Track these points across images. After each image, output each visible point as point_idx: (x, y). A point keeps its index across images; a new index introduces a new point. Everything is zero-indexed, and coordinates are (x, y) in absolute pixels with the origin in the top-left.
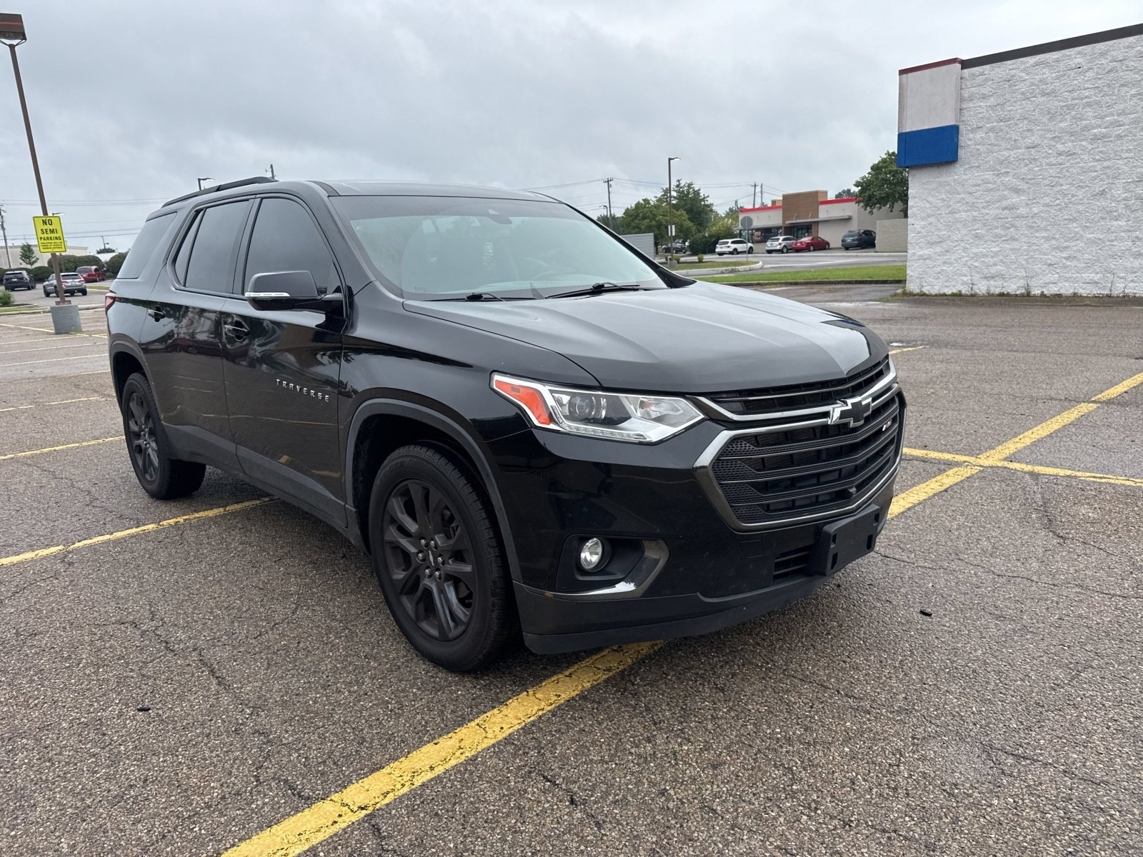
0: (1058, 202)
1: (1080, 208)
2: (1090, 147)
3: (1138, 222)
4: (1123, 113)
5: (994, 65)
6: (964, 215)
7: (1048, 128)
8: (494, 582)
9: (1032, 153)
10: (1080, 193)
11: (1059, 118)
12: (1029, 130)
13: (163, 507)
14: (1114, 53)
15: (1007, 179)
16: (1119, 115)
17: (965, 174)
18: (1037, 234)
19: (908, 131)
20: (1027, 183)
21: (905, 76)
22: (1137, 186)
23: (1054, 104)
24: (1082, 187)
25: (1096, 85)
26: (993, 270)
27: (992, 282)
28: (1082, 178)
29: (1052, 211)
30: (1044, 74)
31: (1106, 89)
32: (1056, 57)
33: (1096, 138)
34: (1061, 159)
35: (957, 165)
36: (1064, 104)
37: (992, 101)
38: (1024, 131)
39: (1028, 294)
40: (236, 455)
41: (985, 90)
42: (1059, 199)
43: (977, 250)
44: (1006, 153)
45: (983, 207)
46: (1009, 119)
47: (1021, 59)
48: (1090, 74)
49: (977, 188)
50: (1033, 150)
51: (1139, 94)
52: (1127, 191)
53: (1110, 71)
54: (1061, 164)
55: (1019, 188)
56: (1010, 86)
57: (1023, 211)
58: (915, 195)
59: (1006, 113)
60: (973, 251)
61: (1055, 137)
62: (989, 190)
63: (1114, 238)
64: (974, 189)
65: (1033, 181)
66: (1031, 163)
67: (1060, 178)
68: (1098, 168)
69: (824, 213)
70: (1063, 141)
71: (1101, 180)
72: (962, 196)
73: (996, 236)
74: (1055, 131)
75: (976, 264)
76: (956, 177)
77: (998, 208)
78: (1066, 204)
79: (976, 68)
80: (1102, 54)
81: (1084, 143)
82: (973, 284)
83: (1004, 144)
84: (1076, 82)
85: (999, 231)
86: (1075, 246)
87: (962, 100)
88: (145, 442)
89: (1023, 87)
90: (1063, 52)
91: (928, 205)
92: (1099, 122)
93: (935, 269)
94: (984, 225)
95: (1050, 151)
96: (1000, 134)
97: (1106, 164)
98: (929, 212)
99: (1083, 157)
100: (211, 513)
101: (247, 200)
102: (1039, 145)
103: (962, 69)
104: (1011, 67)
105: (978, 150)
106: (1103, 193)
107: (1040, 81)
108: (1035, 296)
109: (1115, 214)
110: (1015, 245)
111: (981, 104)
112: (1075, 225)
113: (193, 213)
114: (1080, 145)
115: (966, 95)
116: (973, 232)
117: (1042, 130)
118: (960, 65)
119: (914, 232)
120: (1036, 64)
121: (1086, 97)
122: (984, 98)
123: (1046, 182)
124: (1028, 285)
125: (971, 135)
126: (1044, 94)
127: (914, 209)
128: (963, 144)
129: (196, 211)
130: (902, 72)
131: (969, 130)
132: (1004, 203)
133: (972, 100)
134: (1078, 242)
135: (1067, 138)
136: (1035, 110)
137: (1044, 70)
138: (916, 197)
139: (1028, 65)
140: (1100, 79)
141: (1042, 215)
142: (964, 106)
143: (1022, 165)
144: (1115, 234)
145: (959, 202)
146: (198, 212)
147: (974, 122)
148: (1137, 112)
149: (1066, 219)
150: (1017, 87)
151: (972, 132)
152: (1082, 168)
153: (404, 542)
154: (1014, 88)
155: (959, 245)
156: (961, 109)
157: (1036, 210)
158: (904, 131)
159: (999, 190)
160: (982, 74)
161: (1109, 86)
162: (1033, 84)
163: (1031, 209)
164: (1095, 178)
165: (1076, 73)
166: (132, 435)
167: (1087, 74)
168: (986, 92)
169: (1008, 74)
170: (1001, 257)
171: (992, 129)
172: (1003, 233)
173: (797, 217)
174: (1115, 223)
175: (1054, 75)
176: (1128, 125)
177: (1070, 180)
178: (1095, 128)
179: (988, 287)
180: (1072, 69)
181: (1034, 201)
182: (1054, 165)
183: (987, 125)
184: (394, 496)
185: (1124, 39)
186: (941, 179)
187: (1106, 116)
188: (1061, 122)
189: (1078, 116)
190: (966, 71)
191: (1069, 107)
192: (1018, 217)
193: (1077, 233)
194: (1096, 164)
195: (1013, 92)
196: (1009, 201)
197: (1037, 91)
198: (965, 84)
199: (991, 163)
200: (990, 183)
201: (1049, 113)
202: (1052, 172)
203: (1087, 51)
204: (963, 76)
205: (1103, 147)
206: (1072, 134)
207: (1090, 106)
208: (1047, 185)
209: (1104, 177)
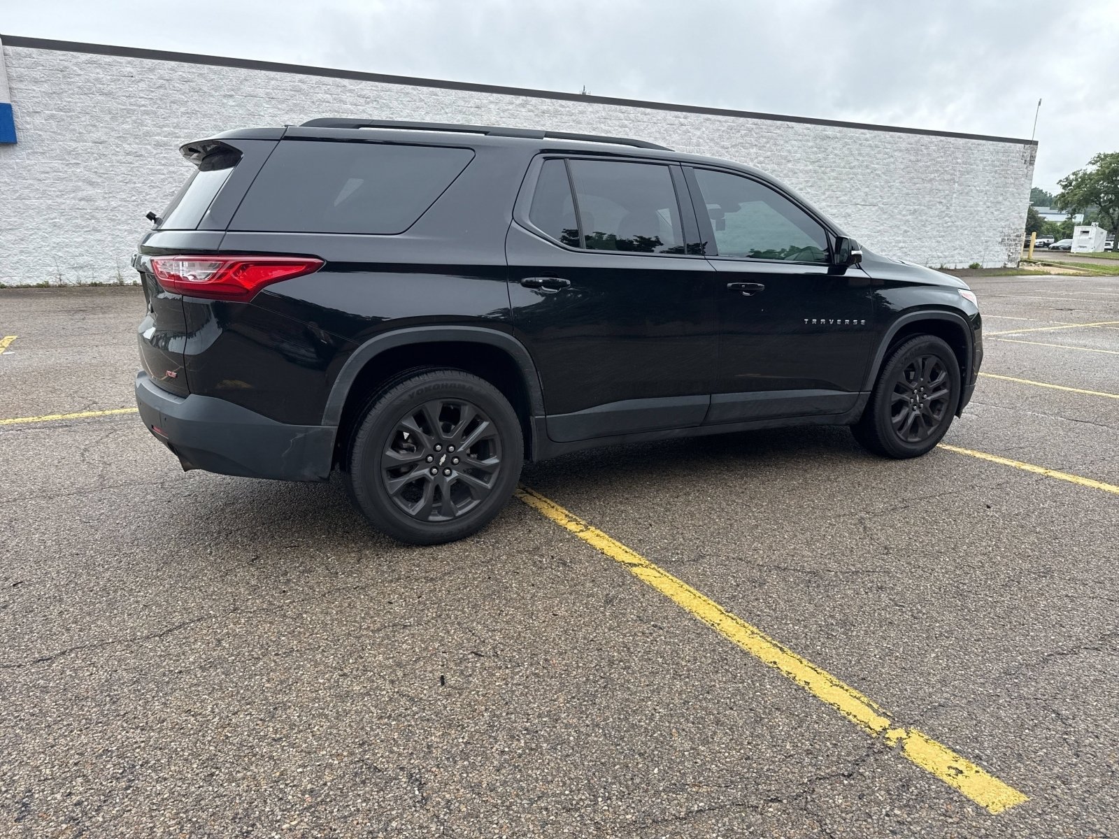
0: (134, 198)
2: (155, 152)
5: (41, 50)
6: (36, 202)
7: (111, 126)
9: (101, 148)
11: (120, 119)
12: (92, 126)
14: (162, 72)
15: (79, 170)
17: (28, 159)
18: (119, 227)
20: (100, 177)
23: (113, 105)
24: (154, 187)
25: (150, 97)
26: (81, 260)
27: (81, 272)
28: (152, 178)
29: (130, 205)
30: (98, 73)
31: (158, 102)
32: (108, 60)
33: (158, 145)
34: (129, 158)
35: (17, 148)
36: (123, 107)
37: (46, 87)
38: (87, 125)
39: (122, 284)
41: (37, 74)
42: (134, 195)
43: (58, 240)
44: (74, 145)
45: (57, 196)
46: (70, 110)
47: (72, 53)
48: (142, 85)
49: (47, 175)
50: (101, 147)
53: (160, 87)
54: (131, 163)
55: (93, 180)
56: (64, 77)
57: (102, 204)
59: (65, 103)
60: (54, 240)
61: (120, 137)
62: (61, 179)
64: (43, 175)
65: (106, 176)
66: (101, 158)
68: (165, 172)
70: (129, 142)
71: (169, 183)
72: (30, 182)
73: (78, 226)
74: (119, 131)
75: (60, 254)
76: (18, 161)
77: (73, 198)
78: (141, 201)
79: (21, 48)
80: (151, 70)
81: (149, 147)
82: (60, 275)
83: (68, 136)
84: (130, 89)
85: (79, 221)
87: (10, 78)
89: (78, 81)
90: (114, 57)
92: (159, 131)
93: (10, 258)
94: (62, 214)
95: (118, 150)
96: (62, 123)
97: (171, 169)
99: (149, 159)
102: (106, 142)
103: (4, 44)
104: (62, 58)
105: (40, 135)
107: (95, 80)
108: (128, 285)
110: (98, 236)
111: (34, 88)
114: (146, 149)
115: (15, 75)
116: (51, 221)
117: (106, 127)
120: (90, 62)
121: (143, 106)
122: (36, 82)
123: (120, 178)
124: (119, 275)
125: (28, 119)
126: (102, 94)
128: (20, 127)
131: (23, 113)
132: (80, 194)
133: (22, 81)
135: (132, 140)
136: (95, 107)
137: (97, 70)
140: (152, 91)
141: (121, 209)
142: (14, 86)
143: (92, 159)
145: (27, 188)
147: (29, 106)
148: (189, 128)
150: (72, 80)
151: (29, 116)
152: (151, 169)
154: (69, 80)
155: (35, 233)
156: (11, 88)
157: (114, 204)
159: (71, 180)
160: (30, 56)
161: (161, 99)
162: (88, 81)
163: (109, 202)
164: (163, 180)
165: (130, 81)
167: (140, 84)
168: (38, 77)
169: (59, 64)
170: (86, 248)
171: (52, 117)
172: (83, 223)
175: (109, 78)
176: (183, 138)
177: (142, 179)
178: (156, 135)
179: (78, 278)
180: (125, 76)
181: (111, 195)
182: (124, 163)
183: (47, 112)
188: (123, 123)
189: (138, 121)
190: (9, 49)
192: (97, 209)
194: (162, 167)
195: (69, 84)
196: (85, 193)
197: (94, 89)
198: (11, 62)
199: (58, 151)
200: (60, 172)
201: (110, 113)
202: (123, 169)
203: (135, 63)
204: (7, 52)
205: (167, 153)
206: (136, 137)
207: (148, 114)
208: (120, 182)
209: (170, 180)
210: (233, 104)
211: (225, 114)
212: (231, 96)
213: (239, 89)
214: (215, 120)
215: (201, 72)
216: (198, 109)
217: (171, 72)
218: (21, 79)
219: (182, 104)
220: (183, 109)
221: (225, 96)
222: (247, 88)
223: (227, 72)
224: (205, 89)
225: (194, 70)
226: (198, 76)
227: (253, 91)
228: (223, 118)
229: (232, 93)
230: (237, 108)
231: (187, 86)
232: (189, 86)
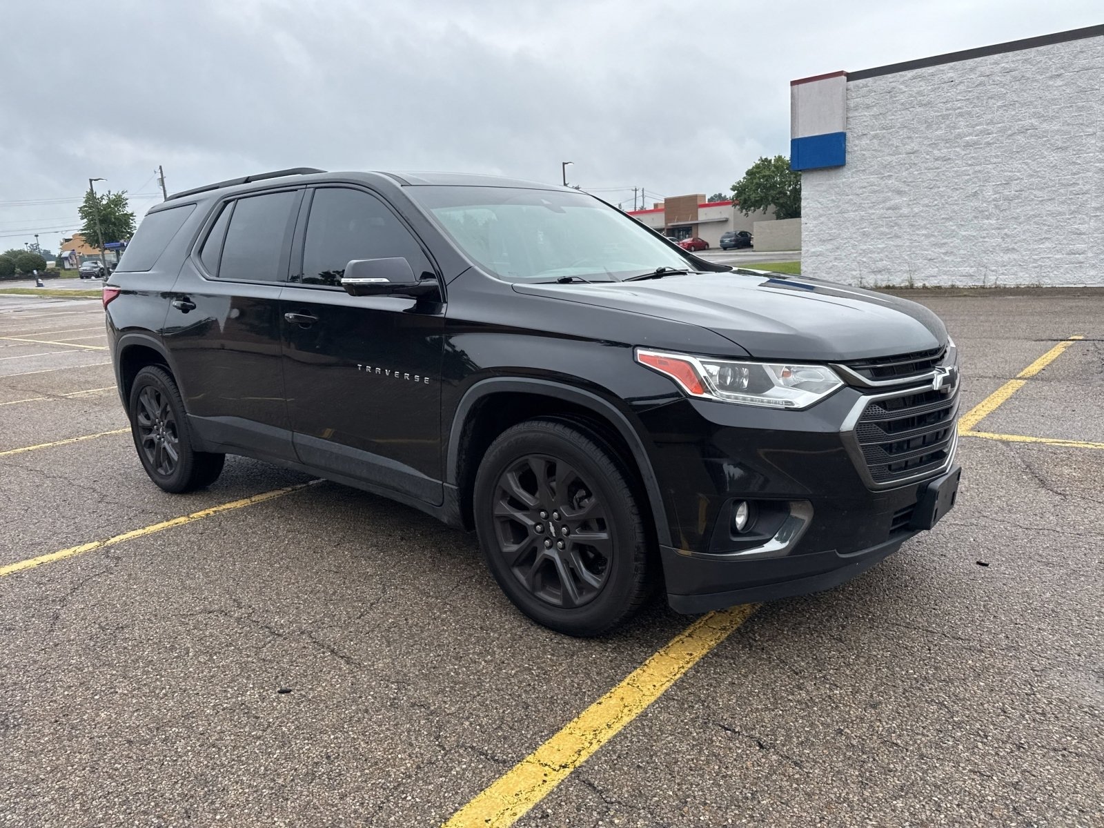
0: (936, 202)
1: (956, 208)
2: (963, 153)
3: (1006, 220)
4: (991, 122)
5: (876, 78)
6: (852, 215)
7: (925, 135)
8: (638, 548)
9: (912, 158)
10: (956, 195)
11: (935, 127)
12: (910, 138)
13: (184, 501)
14: (982, 69)
16: (988, 124)
17: (852, 177)
18: (918, 232)
19: (800, 137)
20: (908, 185)
21: (796, 86)
22: (1005, 189)
23: (931, 114)
24: (957, 189)
25: (967, 97)
26: (880, 265)
27: (879, 276)
28: (957, 181)
29: (931, 210)
31: (975, 101)
32: (931, 71)
33: (968, 145)
34: (937, 164)
35: (845, 169)
36: (939, 114)
37: (875, 111)
38: (904, 138)
39: (912, 287)
40: (293, 442)
41: (868, 101)
42: (936, 200)
43: (865, 247)
44: (889, 158)
45: (869, 208)
46: (891, 128)
47: (900, 73)
48: (961, 87)
49: (864, 190)
50: (913, 156)
51: (1005, 106)
52: (996, 193)
53: (979, 85)
54: (938, 168)
55: (901, 190)
56: (891, 97)
57: (905, 211)
58: (808, 197)
59: (888, 122)
60: (861, 247)
61: (932, 144)
62: (875, 192)
63: (985, 235)
64: (861, 190)
65: (914, 183)
66: (911, 167)
67: (937, 181)
68: (970, 172)
69: (704, 215)
70: (939, 148)
71: (973, 183)
72: (850, 197)
73: (882, 233)
74: (931, 139)
75: (864, 260)
76: (844, 180)
77: (883, 208)
78: (943, 204)
79: (860, 81)
80: (972, 70)
81: (958, 149)
82: (862, 278)
83: (887, 150)
84: (949, 94)
85: (884, 229)
86: (952, 242)
87: (848, 109)
88: (158, 436)
89: (902, 98)
90: (937, 67)
91: (819, 206)
92: (970, 130)
93: (827, 264)
94: (871, 224)
95: (928, 157)
96: (883, 141)
97: (978, 168)
98: (821, 212)
99: (957, 162)
100: (239, 504)
101: (296, 190)
102: (918, 151)
103: (848, 81)
104: (891, 80)
105: (864, 155)
106: (975, 194)
107: (918, 93)
108: (917, 288)
109: (987, 213)
110: (898, 242)
111: (866, 113)
112: (951, 223)
113: (221, 203)
114: (954, 151)
115: (852, 105)
116: (862, 230)
117: (920, 137)
118: (846, 78)
119: (807, 231)
120: (914, 78)
121: (959, 108)
122: (868, 108)
123: (925, 184)
124: (911, 278)
125: (857, 142)
126: (921, 105)
127: (807, 209)
128: (850, 150)
129: (224, 202)
130: (793, 83)
131: (854, 137)
132: (888, 204)
133: (857, 110)
134: (955, 239)
135: (942, 145)
136: (913, 119)
137: (921, 83)
138: (808, 199)
139: (906, 78)
140: (970, 92)
141: (922, 214)
142: (850, 115)
143: (904, 169)
144: (987, 232)
145: (847, 203)
146: (227, 203)
147: (859, 130)
149: (943, 218)
150: (897, 99)
151: (858, 139)
152: (957, 171)
153: (520, 516)
154: (895, 99)
155: (849, 242)
156: (847, 118)
157: (916, 210)
158: (796, 137)
159: (883, 192)
160: (866, 86)
161: (978, 98)
162: (911, 96)
163: (912, 209)
164: (967, 181)
165: (949, 86)
166: (140, 430)
167: (958, 88)
168: (870, 103)
169: (889, 86)
170: (886, 253)
171: (875, 137)
172: (887, 230)
173: (678, 220)
174: (986, 221)
175: (930, 88)
176: (996, 133)
177: (946, 183)
178: (967, 136)
179: (876, 281)
180: (945, 82)
181: (915, 202)
182: (932, 169)
183: (872, 133)
184: (510, 471)
185: (991, 56)
186: (831, 182)
187: (977, 125)
188: (936, 130)
189: (952, 125)
190: (852, 83)
191: (945, 117)
192: (900, 216)
193: (953, 231)
194: (969, 168)
195: (894, 102)
196: (892, 202)
197: (915, 102)
198: (851, 95)
199: (876, 167)
200: (875, 185)
201: (926, 122)
202: (930, 175)
203: (957, 67)
204: (849, 87)
205: (975, 153)
206: (947, 141)
207: (962, 116)
208: (926, 187)
209: (975, 180)
210: (1061, 83)
211: (1050, 97)
212: (1059, 76)
213: (1071, 65)
214: (1035, 107)
215: (1028, 57)
216: (1016, 99)
217: (992, 66)
218: (856, 108)
219: (1000, 97)
220: (999, 103)
221: (1051, 78)
222: (1082, 62)
223: (1058, 49)
224: (1028, 75)
225: (1019, 58)
226: (1023, 62)
227: (1089, 63)
228: (1046, 103)
229: (1062, 71)
230: (1064, 88)
231: (1008, 77)
232: (1012, 76)
